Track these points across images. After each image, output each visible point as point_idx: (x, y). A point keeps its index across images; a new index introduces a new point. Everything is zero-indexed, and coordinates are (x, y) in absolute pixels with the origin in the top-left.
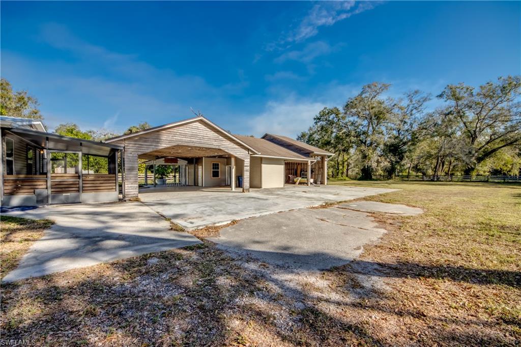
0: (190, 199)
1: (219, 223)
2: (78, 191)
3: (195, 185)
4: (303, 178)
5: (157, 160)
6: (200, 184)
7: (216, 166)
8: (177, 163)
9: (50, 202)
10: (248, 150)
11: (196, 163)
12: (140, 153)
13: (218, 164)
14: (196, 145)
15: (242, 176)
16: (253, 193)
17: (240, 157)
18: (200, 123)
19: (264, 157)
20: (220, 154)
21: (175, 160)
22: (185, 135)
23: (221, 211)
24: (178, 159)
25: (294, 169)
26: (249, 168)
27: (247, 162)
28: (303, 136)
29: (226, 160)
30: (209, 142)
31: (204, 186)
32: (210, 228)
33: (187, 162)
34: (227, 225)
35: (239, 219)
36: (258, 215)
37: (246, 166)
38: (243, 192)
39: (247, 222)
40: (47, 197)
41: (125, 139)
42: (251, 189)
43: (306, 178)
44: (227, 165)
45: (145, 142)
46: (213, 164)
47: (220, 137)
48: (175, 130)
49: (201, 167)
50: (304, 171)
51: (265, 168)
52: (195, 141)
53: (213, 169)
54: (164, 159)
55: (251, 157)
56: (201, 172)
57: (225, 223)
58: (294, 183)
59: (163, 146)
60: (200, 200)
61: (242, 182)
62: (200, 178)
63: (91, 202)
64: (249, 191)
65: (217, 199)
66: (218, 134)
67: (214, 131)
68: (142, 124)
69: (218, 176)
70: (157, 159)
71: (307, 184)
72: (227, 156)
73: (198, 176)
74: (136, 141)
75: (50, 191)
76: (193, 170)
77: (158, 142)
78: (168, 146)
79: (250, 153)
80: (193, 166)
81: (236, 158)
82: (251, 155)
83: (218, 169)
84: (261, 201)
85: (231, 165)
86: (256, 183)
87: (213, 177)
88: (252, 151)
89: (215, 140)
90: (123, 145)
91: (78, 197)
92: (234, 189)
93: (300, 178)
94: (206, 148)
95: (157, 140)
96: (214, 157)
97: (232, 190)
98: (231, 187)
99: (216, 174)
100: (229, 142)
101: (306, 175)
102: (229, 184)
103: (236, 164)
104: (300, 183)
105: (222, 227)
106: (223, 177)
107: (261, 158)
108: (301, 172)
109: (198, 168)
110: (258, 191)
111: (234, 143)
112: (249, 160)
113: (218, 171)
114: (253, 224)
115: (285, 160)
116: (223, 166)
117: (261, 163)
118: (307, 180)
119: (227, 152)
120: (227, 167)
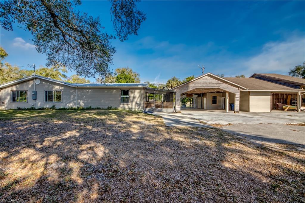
0: (203, 114)
1: (222, 123)
2: (162, 108)
3: (202, 108)
4: (293, 105)
6: (205, 108)
7: (215, 98)
8: (192, 96)
9: (155, 111)
10: (239, 87)
11: (202, 96)
12: (181, 93)
13: (216, 97)
14: (205, 87)
15: (234, 104)
16: (242, 114)
17: (232, 92)
18: (208, 76)
19: (251, 91)
20: (218, 91)
21: (191, 95)
22: (200, 83)
23: (221, 119)
24: (193, 95)
25: (283, 99)
26: (239, 98)
27: (238, 95)
28: (298, 69)
29: (221, 94)
30: (213, 85)
31: (207, 109)
32: (217, 124)
33: (197, 96)
34: (226, 125)
35: (233, 123)
36: (244, 123)
37: (237, 97)
38: (234, 113)
39: (237, 125)
40: (154, 109)
41: (176, 88)
42: (240, 112)
43: (296, 106)
44: (222, 97)
45: (183, 88)
46: (213, 97)
47: (219, 82)
48: (196, 81)
49: (205, 98)
50: (295, 100)
51: (252, 98)
52: (205, 86)
53: (213, 99)
54: (187, 95)
55: (240, 91)
56: (206, 101)
57: (225, 124)
58: (283, 110)
59: (190, 89)
60: (208, 115)
61: (233, 107)
62: (205, 104)
63: (165, 112)
64: (239, 113)
65: (218, 115)
66: (218, 80)
67: (216, 79)
68: (173, 78)
69: (216, 104)
70: (185, 95)
71: (297, 111)
72: (223, 92)
73: (203, 103)
74: (180, 88)
75: (155, 107)
76: (201, 100)
77: (188, 88)
78: (192, 89)
79: (240, 89)
80: (200, 98)
81: (230, 93)
82: (240, 90)
83: (216, 99)
84: (248, 118)
85: (225, 96)
86: (245, 108)
87: (213, 104)
88: (241, 88)
89: (216, 84)
90: (175, 91)
91: (162, 110)
92: (227, 111)
93: (289, 106)
94: (210, 88)
95: (188, 87)
96: (214, 92)
97: (226, 111)
98: (225, 110)
99: (214, 102)
100: (225, 84)
101: (296, 104)
102: (224, 108)
103: (229, 96)
104: (289, 110)
105: (223, 125)
106: (220, 104)
107: (249, 92)
108: (291, 100)
109: (203, 99)
110: (246, 113)
111: (228, 84)
112: (239, 94)
113: (216, 101)
114: (241, 126)
115: (271, 92)
116: (220, 98)
117: (249, 95)
118: (298, 108)
119: (222, 90)
120: (222, 98)
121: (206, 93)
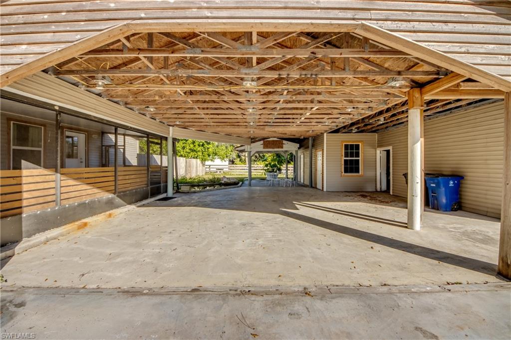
3: (312, 187)
5: (253, 145)
6: (321, 188)
7: (351, 150)
8: (282, 148)
13: (357, 147)
21: (279, 143)
24: (284, 142)
31: (325, 189)
33: (298, 146)
44: (380, 146)
46: (346, 146)
49: (321, 153)
53: (346, 156)
54: (262, 142)
56: (321, 162)
62: (319, 173)
69: (358, 172)
70: (252, 142)
73: (316, 170)
80: (307, 152)
83: (357, 155)
87: (346, 171)
99: (351, 167)
102: (385, 188)
109: (315, 156)
113: (358, 160)
116: (370, 151)
120: (378, 152)
121: (322, 134)
